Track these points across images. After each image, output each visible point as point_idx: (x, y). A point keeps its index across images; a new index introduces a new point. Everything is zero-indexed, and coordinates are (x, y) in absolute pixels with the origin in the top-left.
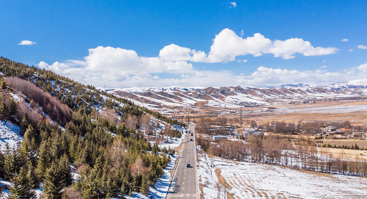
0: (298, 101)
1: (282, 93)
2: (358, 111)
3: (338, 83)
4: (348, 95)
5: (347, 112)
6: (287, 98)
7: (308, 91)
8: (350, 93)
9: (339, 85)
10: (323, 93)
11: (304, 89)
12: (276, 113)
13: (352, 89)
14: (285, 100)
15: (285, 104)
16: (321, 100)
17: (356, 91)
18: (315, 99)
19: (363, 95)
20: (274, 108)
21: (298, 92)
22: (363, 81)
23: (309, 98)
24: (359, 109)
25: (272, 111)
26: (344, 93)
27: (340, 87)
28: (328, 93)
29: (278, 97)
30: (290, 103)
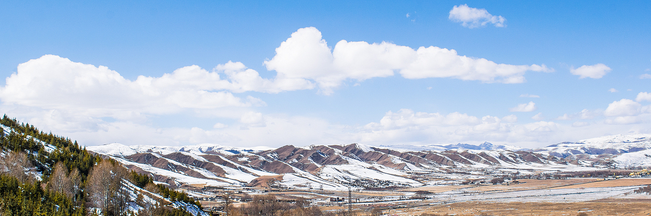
0: (481, 179)
1: (448, 161)
2: (605, 199)
3: (565, 143)
4: (586, 167)
5: (583, 200)
6: (457, 173)
7: (502, 157)
8: (589, 163)
9: (567, 146)
10: (533, 164)
11: (494, 154)
12: (431, 202)
13: (593, 156)
14: (453, 176)
15: (452, 184)
16: (529, 176)
17: (601, 159)
18: (517, 175)
19: (615, 168)
20: (427, 193)
21: (481, 159)
22: (616, 140)
23: (503, 173)
24: (606, 195)
25: (424, 198)
26: (577, 164)
27: (569, 152)
28: (543, 163)
29: (438, 169)
30: (464, 183)
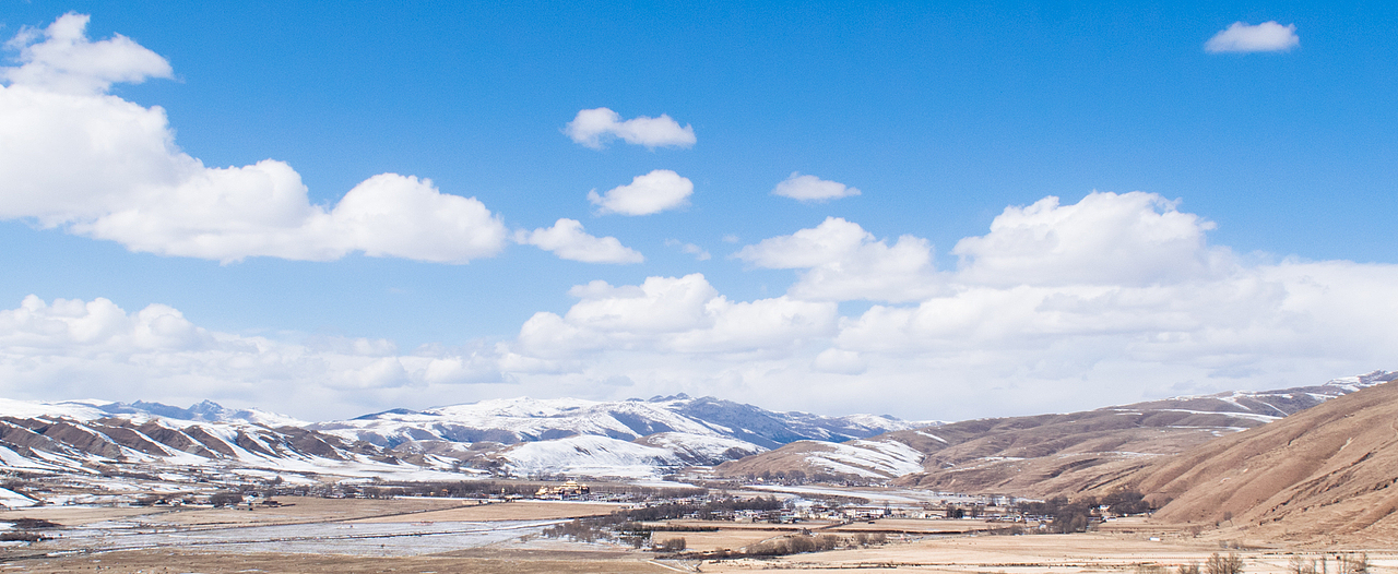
0: (186, 494)
1: (105, 444)
2: (476, 550)
3: (396, 411)
4: (439, 471)
5: (426, 551)
6: (126, 475)
7: (241, 440)
8: (447, 462)
9: (400, 420)
10: (317, 459)
11: (221, 431)
12: (52, 550)
13: (459, 447)
14: (115, 484)
15: (112, 504)
16: (305, 490)
17: (478, 454)
18: (276, 487)
19: (507, 476)
20: (45, 525)
21: (190, 443)
22: (513, 411)
23: (243, 478)
24: (480, 541)
25: (34, 539)
26: (421, 463)
27: (405, 434)
28: (340, 458)
29: (78, 465)
30: (142, 503)
